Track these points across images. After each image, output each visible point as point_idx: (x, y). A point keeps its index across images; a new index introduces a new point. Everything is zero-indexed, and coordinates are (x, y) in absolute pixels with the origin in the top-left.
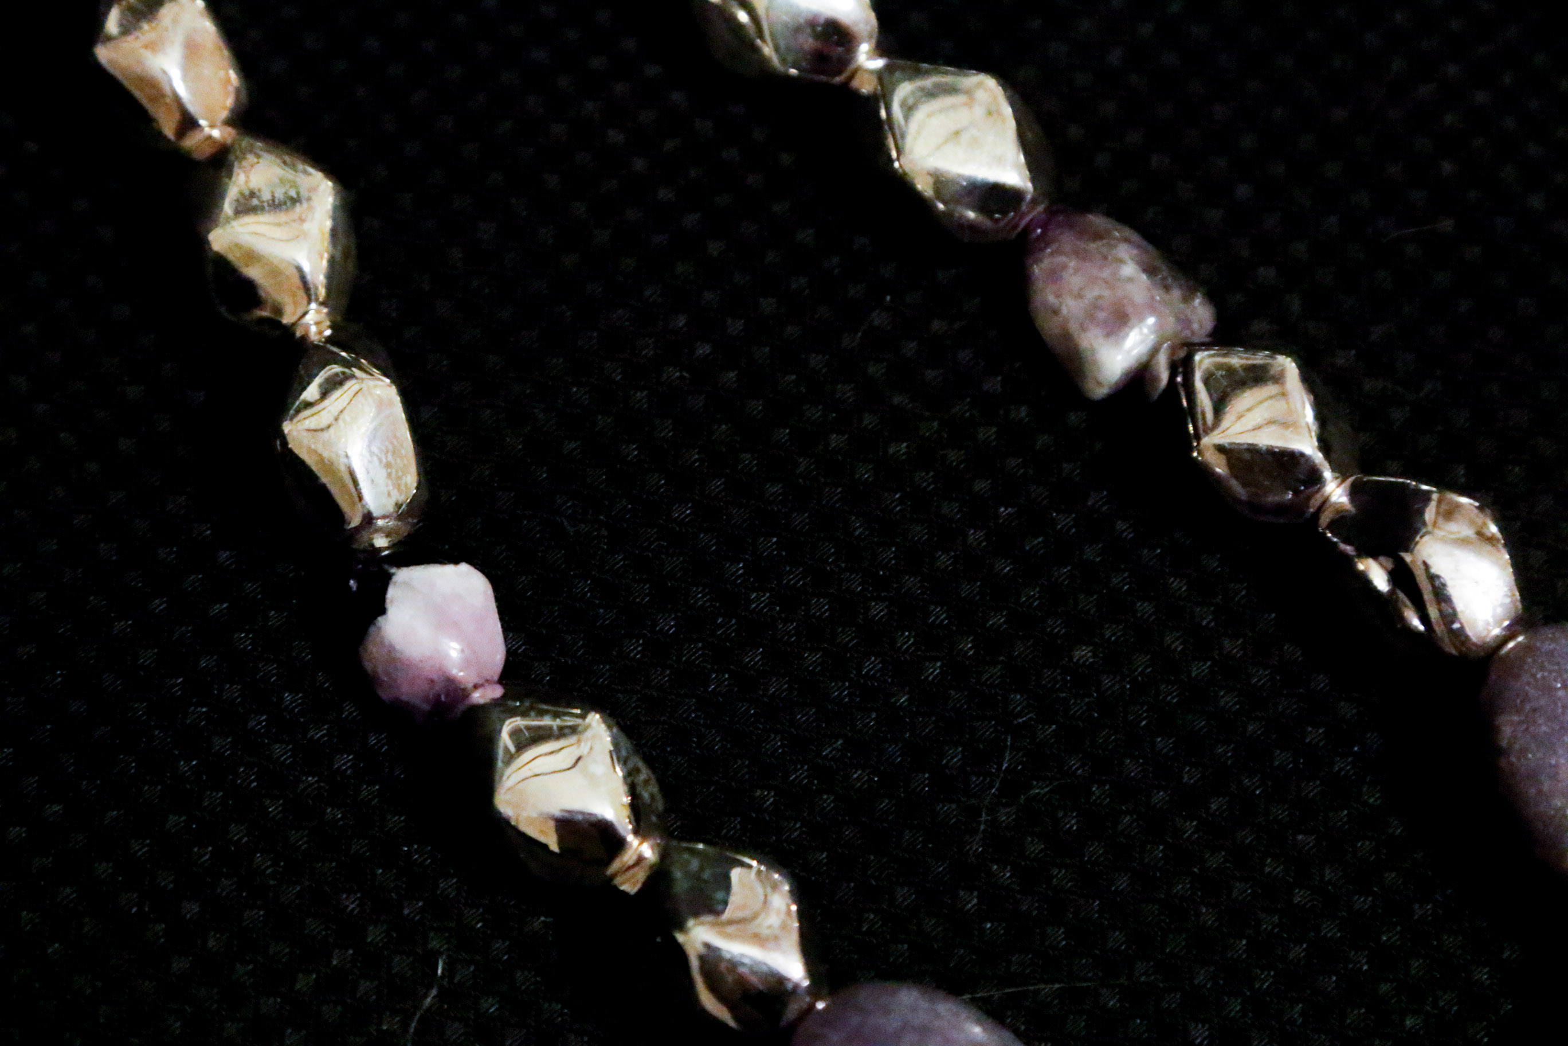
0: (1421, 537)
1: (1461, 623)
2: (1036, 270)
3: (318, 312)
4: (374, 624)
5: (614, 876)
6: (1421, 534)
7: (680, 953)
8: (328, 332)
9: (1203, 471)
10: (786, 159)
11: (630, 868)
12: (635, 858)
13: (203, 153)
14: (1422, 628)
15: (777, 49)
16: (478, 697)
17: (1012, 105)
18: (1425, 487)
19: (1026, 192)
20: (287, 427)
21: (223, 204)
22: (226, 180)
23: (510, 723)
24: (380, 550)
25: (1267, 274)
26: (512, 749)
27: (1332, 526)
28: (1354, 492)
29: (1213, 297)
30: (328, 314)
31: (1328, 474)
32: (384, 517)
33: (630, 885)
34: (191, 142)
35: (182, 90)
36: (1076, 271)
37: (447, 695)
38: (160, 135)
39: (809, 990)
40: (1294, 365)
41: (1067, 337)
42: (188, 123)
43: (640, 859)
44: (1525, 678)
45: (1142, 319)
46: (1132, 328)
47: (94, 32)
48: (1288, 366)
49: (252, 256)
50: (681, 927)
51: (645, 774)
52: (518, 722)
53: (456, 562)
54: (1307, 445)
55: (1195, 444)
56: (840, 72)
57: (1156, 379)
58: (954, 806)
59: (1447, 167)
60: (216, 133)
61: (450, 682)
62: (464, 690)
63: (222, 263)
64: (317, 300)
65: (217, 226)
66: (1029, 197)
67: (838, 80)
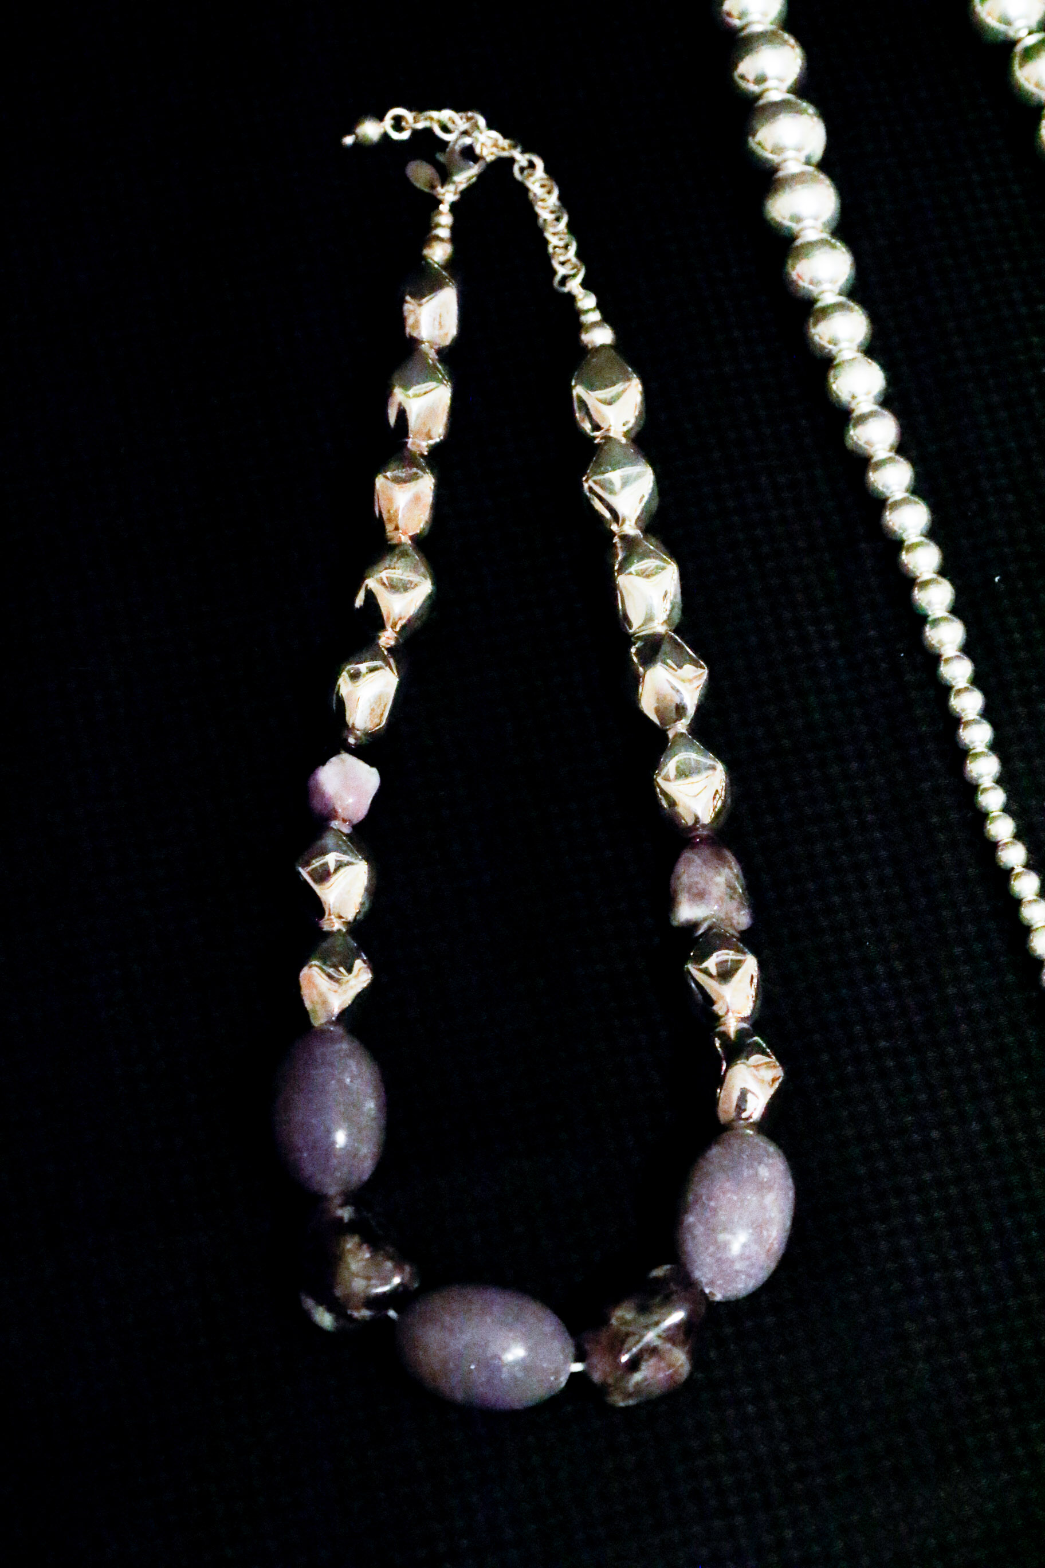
3: (391, 633)
6: (742, 1061)
8: (390, 646)
13: (391, 541)
16: (339, 824)
30: (396, 637)
32: (359, 730)
34: (392, 531)
36: (700, 866)
45: (712, 903)
46: (706, 904)
47: (382, 470)
57: (698, 930)
60: (403, 538)
64: (394, 628)
66: (705, 828)
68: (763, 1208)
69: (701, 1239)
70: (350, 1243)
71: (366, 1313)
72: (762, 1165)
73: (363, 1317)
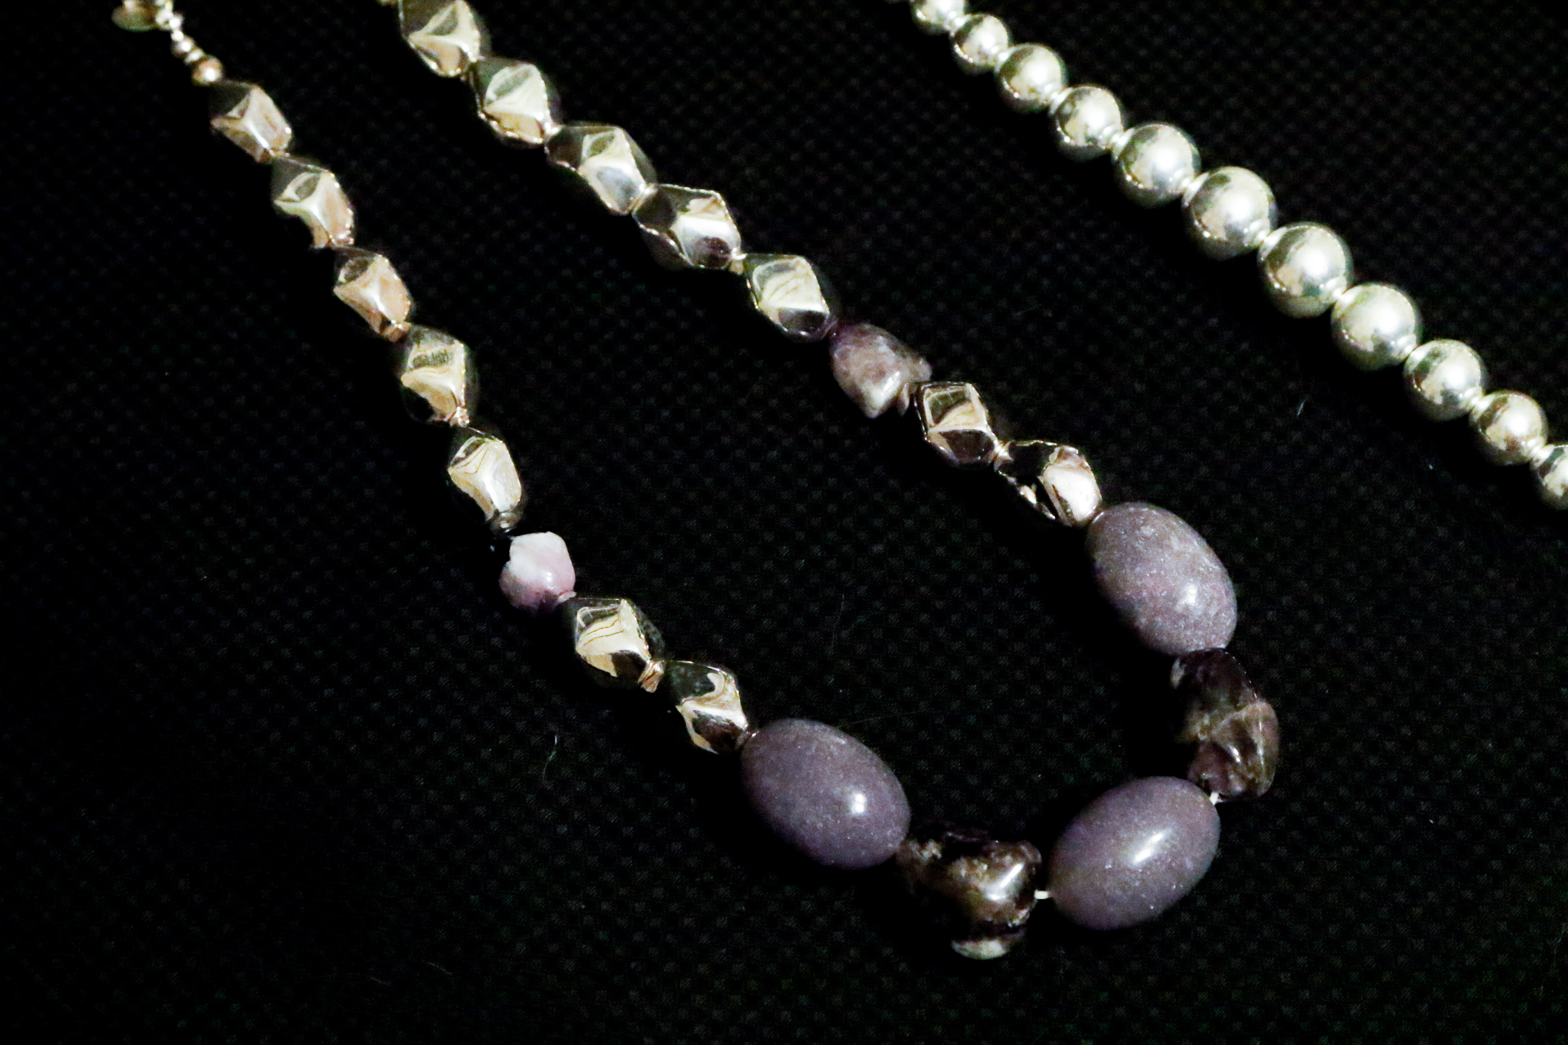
0: (1046, 467)
1: (1071, 510)
2: (836, 356)
3: (461, 411)
4: (505, 566)
5: (641, 683)
6: (1046, 465)
7: (680, 718)
8: (468, 422)
9: (932, 449)
10: (700, 313)
11: (650, 677)
12: (652, 672)
13: (394, 339)
14: (1054, 517)
15: (689, 255)
16: (562, 599)
17: (815, 273)
18: (1050, 444)
19: (826, 315)
20: (451, 471)
21: (407, 362)
22: (408, 348)
23: (582, 611)
24: (505, 529)
25: (957, 347)
26: (583, 625)
27: (1002, 468)
28: (1012, 450)
29: (930, 360)
30: (467, 413)
31: (996, 442)
32: (505, 512)
33: (651, 688)
34: (388, 332)
35: (382, 308)
36: (856, 351)
37: (546, 599)
38: (373, 332)
39: (748, 729)
40: (974, 389)
41: (854, 387)
42: (386, 323)
43: (654, 673)
44: (1106, 531)
45: (892, 372)
46: (888, 377)
47: (332, 281)
48: (971, 390)
49: (423, 387)
50: (679, 703)
51: (653, 629)
52: (587, 610)
53: (545, 531)
54: (984, 428)
55: (925, 433)
56: (723, 265)
57: (903, 404)
58: (817, 632)
59: (1046, 282)
60: (400, 327)
61: (547, 593)
62: (555, 596)
63: (410, 393)
64: (460, 405)
65: (404, 372)
66: (827, 317)
67: (723, 268)
68: (1179, 555)
69: (1168, 625)
70: (962, 869)
71: (1023, 913)
72: (1142, 528)
73: (1024, 918)
